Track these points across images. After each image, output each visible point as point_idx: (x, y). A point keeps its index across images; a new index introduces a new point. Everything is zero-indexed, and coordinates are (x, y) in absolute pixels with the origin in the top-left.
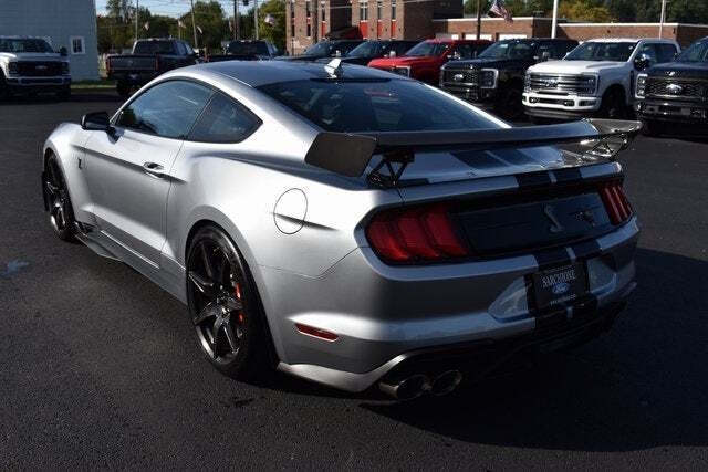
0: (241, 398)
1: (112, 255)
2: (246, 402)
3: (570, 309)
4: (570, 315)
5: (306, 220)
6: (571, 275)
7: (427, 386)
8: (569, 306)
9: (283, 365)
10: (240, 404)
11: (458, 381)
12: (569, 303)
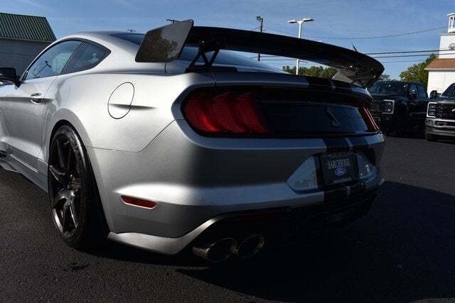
0: (79, 264)
1: (13, 169)
2: (82, 268)
3: (348, 187)
4: (349, 193)
5: (132, 104)
6: (347, 163)
7: (235, 250)
8: (347, 185)
9: (112, 234)
10: (76, 269)
11: (261, 245)
12: (347, 184)
